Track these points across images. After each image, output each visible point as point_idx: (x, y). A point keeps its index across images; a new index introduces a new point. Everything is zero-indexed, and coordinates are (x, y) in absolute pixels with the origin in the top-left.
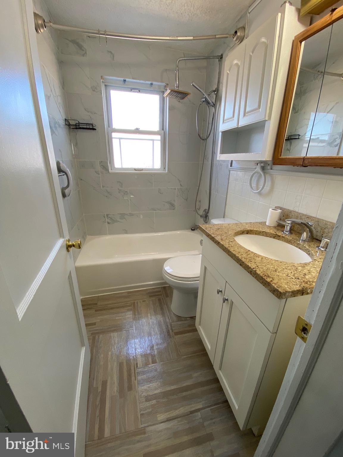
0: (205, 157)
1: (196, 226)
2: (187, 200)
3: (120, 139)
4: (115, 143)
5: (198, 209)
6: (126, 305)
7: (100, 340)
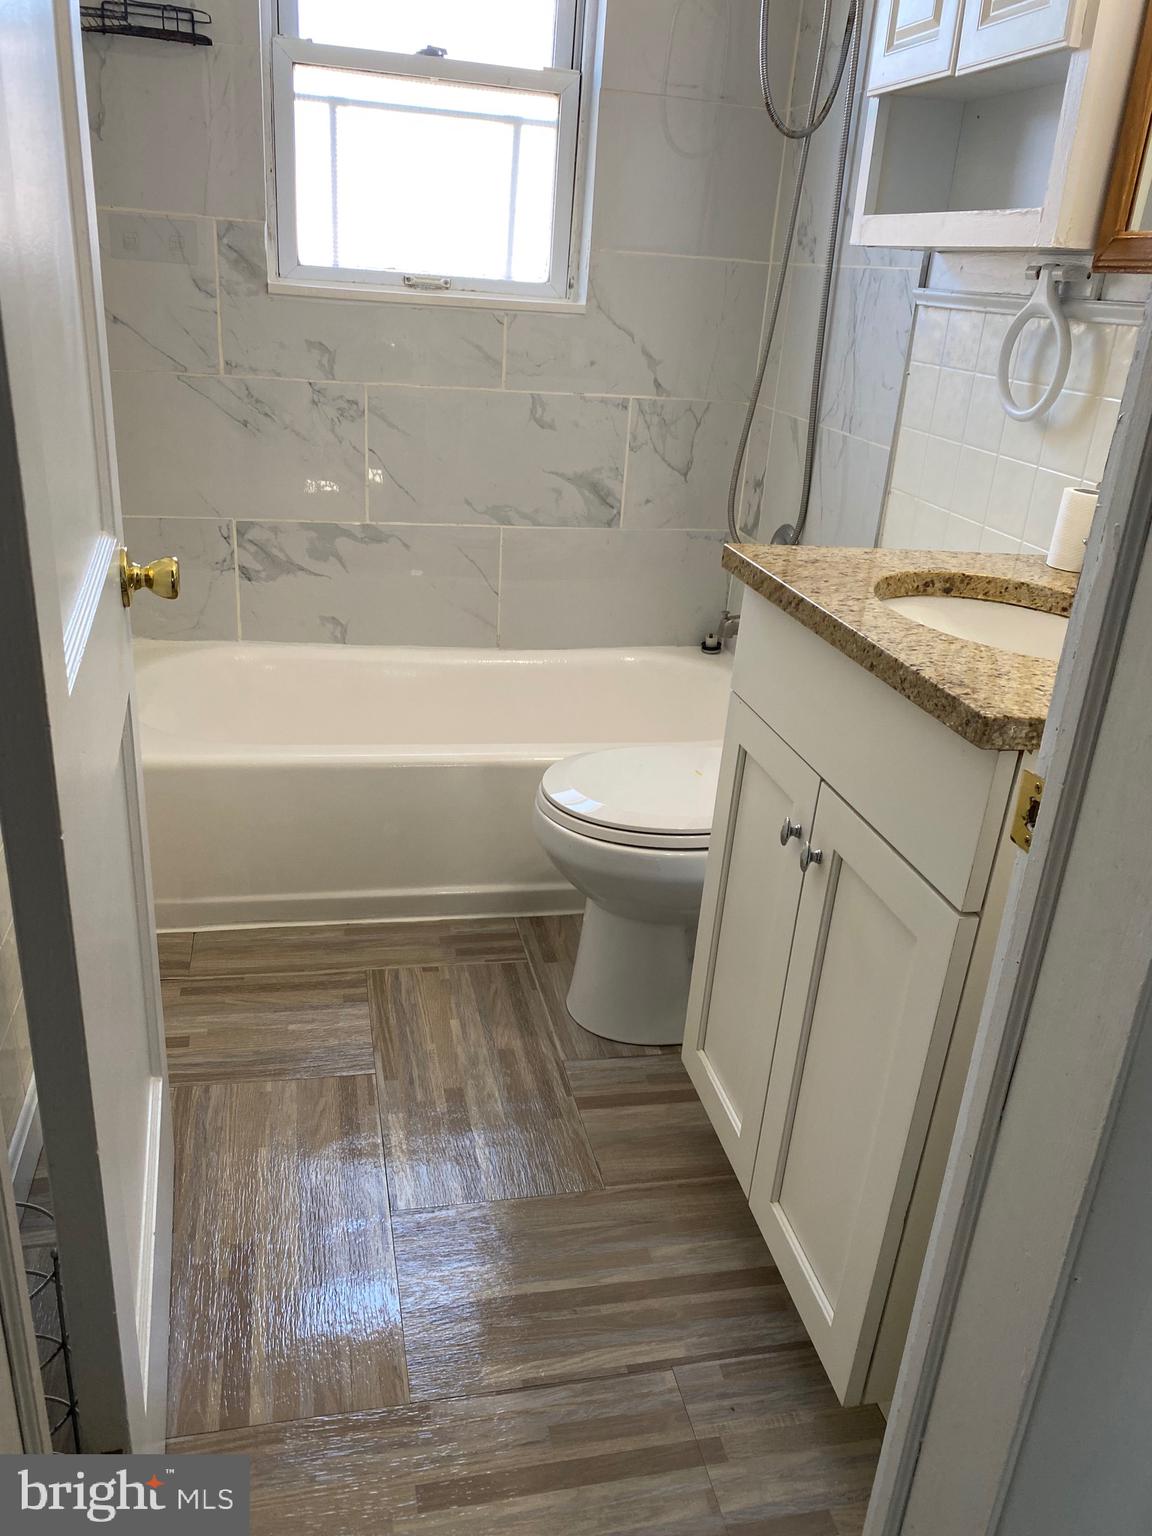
0: (794, 233)
1: (728, 619)
2: (685, 475)
3: (335, 102)
4: (308, 124)
5: (744, 529)
6: (337, 978)
7: (213, 1102)
